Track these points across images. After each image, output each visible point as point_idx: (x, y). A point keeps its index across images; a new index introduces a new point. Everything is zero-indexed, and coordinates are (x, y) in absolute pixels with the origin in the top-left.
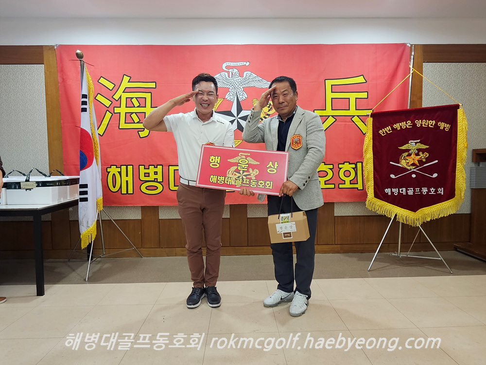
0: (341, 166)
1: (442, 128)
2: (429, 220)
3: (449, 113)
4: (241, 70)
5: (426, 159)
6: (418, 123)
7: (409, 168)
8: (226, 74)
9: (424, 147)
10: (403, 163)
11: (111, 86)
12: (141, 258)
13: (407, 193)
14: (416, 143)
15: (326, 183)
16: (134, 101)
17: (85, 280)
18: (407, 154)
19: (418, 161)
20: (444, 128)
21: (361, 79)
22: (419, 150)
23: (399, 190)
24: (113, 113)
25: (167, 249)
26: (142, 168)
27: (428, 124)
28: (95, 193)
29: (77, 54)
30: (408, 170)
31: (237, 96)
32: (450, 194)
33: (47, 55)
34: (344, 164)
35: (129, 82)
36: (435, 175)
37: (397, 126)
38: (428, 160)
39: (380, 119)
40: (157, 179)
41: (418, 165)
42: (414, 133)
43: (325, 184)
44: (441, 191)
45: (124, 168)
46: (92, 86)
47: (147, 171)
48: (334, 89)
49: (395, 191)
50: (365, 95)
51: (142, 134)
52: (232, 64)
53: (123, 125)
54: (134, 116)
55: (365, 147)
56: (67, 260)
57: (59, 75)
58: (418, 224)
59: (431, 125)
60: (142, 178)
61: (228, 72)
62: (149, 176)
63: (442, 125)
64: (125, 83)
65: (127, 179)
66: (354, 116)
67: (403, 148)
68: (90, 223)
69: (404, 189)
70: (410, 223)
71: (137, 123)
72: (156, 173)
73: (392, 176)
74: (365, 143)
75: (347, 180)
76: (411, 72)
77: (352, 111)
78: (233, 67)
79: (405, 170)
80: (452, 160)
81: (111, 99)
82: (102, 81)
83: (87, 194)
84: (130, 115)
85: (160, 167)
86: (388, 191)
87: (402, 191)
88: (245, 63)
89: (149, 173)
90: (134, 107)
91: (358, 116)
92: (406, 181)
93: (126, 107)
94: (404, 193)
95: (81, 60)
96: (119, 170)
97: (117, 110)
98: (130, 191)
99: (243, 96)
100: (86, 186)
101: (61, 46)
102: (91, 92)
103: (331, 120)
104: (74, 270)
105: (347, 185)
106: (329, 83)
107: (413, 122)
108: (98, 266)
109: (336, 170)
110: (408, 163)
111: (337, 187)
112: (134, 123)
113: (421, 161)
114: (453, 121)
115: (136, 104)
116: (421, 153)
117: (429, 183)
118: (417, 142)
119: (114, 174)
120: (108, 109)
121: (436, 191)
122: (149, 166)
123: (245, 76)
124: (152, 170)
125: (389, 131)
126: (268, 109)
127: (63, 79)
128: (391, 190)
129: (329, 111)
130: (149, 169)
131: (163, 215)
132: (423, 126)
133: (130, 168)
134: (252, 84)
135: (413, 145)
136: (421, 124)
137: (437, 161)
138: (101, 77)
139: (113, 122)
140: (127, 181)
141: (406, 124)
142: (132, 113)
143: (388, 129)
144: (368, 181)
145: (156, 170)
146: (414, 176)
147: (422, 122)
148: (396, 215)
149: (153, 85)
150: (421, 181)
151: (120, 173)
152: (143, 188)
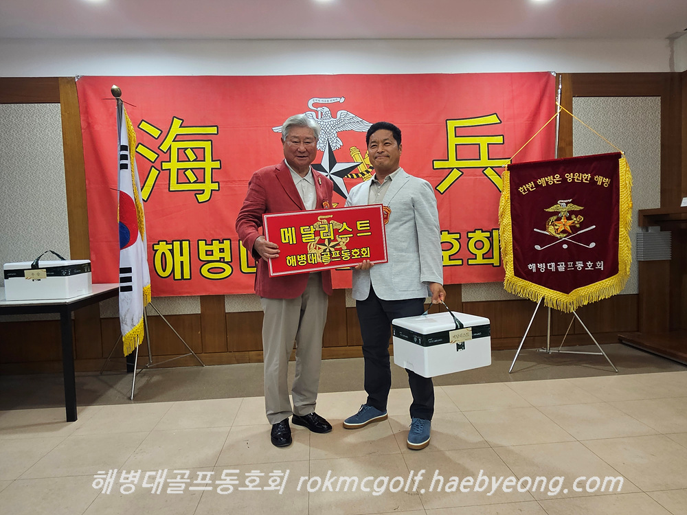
0: (470, 235)
1: (599, 183)
2: (586, 303)
3: (608, 164)
4: (334, 109)
5: (581, 224)
6: (569, 177)
7: (558, 236)
8: (314, 114)
9: (578, 208)
10: (551, 230)
11: (156, 133)
12: (201, 368)
13: (557, 269)
14: (567, 203)
15: (451, 258)
16: (189, 152)
17: (130, 398)
18: (555, 218)
19: (570, 226)
20: (603, 183)
21: (493, 119)
22: (571, 212)
23: (546, 266)
24: (160, 170)
25: (237, 354)
26: (202, 243)
27: (582, 178)
28: (141, 279)
29: (113, 91)
30: (558, 239)
31: (329, 143)
32: (612, 269)
33: (64, 91)
34: (475, 232)
35: (181, 127)
36: (593, 245)
37: (542, 181)
38: (583, 225)
39: (520, 172)
40: (224, 258)
41: (571, 232)
42: (564, 191)
43: (450, 260)
44: (600, 265)
45: (177, 244)
46: (134, 135)
47: (209, 248)
48: (458, 132)
49: (542, 266)
50: (499, 140)
51: (201, 198)
52: (321, 101)
53: (174, 187)
54: (189, 173)
55: (501, 210)
56: (98, 373)
57: (82, 118)
58: (572, 309)
59: (586, 180)
60: (203, 257)
61: (316, 112)
62: (212, 255)
63: (600, 180)
64: (176, 129)
65: (182, 259)
66: (487, 168)
67: (551, 210)
68: (135, 320)
69: (553, 264)
70: (561, 308)
71: (193, 183)
72: (222, 250)
73: (538, 247)
74: (501, 204)
75: (479, 253)
76: (559, 111)
77: (484, 161)
78: (322, 105)
79: (553, 238)
80: (613, 225)
81: (157, 150)
82: (144, 126)
83: (131, 281)
84: (184, 173)
85: (227, 243)
86: (532, 267)
87: (550, 266)
88: (339, 99)
89: (212, 251)
90: (189, 161)
91: (491, 168)
92: (555, 254)
93: (178, 161)
94: (553, 269)
95: (118, 99)
96: (170, 247)
97: (165, 166)
98: (187, 276)
99: (337, 144)
100: (129, 270)
101: (84, 78)
102: (133, 142)
103: (456, 174)
104: (111, 387)
105: (479, 260)
106: (451, 125)
107: (562, 176)
108: (144, 380)
109: (464, 240)
110: (557, 229)
111: (465, 263)
112: (190, 183)
113: (575, 226)
114: (614, 175)
115: (192, 157)
116: (573, 217)
117: (585, 255)
118: (569, 203)
119: (163, 253)
120: (153, 164)
121: (594, 266)
122: (212, 241)
123: (338, 117)
124: (216, 246)
125: (532, 188)
127: (89, 124)
128: (537, 266)
129: (452, 162)
130: (212, 244)
131: (232, 307)
132: (576, 181)
133: (186, 244)
135: (563, 206)
136: (573, 179)
137: (594, 227)
138: (143, 120)
139: (161, 183)
140: (182, 262)
141: (554, 178)
142: (187, 169)
143: (530, 186)
144: (506, 255)
145: (222, 246)
146: (565, 246)
147: (574, 176)
148: (543, 299)
149: (213, 130)
150: (575, 253)
151: (172, 251)
152: (204, 271)
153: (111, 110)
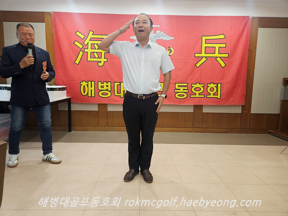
0: (208, 85)
4: (155, 30)
11: (82, 37)
15: (200, 94)
16: (96, 45)
21: (222, 36)
24: (84, 52)
25: (111, 127)
26: (99, 83)
33: (46, 18)
34: (210, 84)
35: (92, 35)
40: (108, 89)
45: (90, 83)
47: (102, 85)
48: (207, 41)
50: (224, 45)
51: (100, 64)
53: (89, 59)
54: (95, 54)
57: (53, 29)
60: (100, 88)
62: (103, 88)
66: (217, 57)
71: (97, 58)
72: (107, 86)
75: (212, 93)
77: (217, 54)
81: (83, 44)
82: (78, 33)
84: (93, 54)
85: (109, 83)
88: (157, 26)
89: (103, 86)
90: (96, 49)
91: (220, 57)
93: (91, 49)
96: (87, 83)
97: (86, 50)
98: (93, 95)
101: (55, 13)
103: (204, 59)
104: (63, 136)
105: (212, 96)
106: (204, 38)
109: (206, 87)
111: (205, 97)
112: (96, 58)
115: (97, 47)
119: (84, 86)
120: (81, 50)
122: (104, 82)
123: (157, 33)
124: (105, 84)
126: (169, 52)
129: (203, 54)
130: (103, 84)
131: (110, 109)
133: (93, 83)
134: (161, 38)
138: (77, 31)
139: (84, 57)
140: (91, 90)
142: (95, 52)
145: (107, 84)
151: (88, 85)
152: (100, 94)
153: (65, 26)
